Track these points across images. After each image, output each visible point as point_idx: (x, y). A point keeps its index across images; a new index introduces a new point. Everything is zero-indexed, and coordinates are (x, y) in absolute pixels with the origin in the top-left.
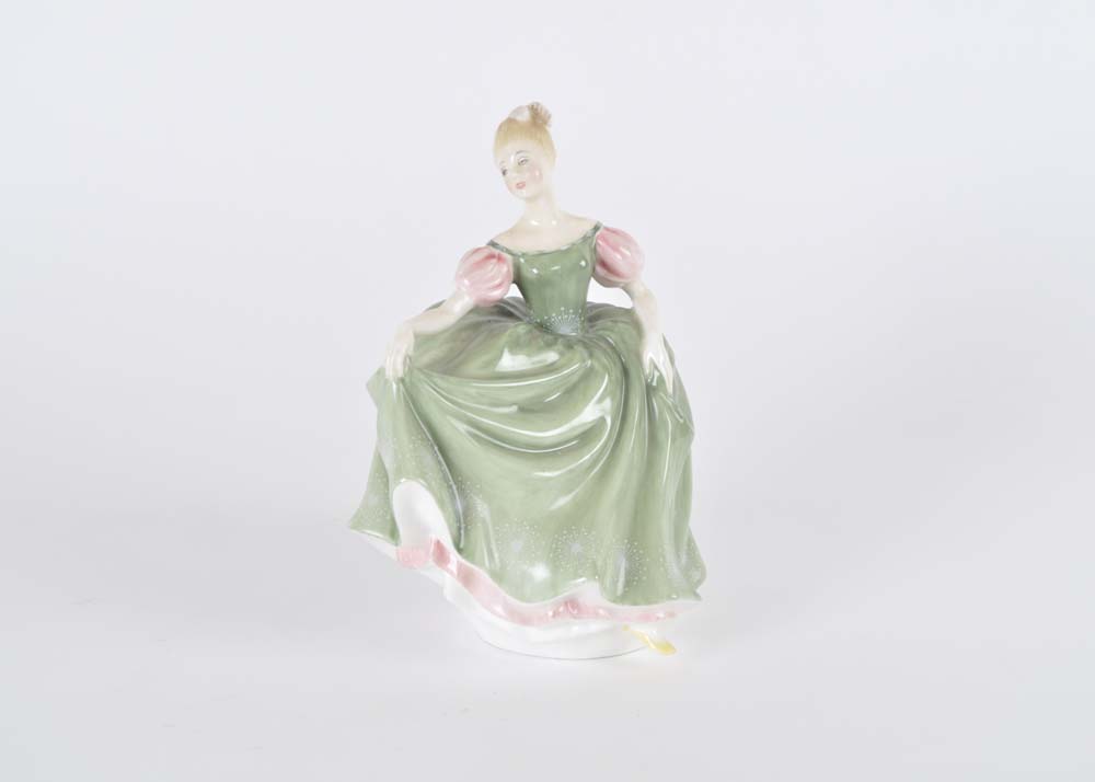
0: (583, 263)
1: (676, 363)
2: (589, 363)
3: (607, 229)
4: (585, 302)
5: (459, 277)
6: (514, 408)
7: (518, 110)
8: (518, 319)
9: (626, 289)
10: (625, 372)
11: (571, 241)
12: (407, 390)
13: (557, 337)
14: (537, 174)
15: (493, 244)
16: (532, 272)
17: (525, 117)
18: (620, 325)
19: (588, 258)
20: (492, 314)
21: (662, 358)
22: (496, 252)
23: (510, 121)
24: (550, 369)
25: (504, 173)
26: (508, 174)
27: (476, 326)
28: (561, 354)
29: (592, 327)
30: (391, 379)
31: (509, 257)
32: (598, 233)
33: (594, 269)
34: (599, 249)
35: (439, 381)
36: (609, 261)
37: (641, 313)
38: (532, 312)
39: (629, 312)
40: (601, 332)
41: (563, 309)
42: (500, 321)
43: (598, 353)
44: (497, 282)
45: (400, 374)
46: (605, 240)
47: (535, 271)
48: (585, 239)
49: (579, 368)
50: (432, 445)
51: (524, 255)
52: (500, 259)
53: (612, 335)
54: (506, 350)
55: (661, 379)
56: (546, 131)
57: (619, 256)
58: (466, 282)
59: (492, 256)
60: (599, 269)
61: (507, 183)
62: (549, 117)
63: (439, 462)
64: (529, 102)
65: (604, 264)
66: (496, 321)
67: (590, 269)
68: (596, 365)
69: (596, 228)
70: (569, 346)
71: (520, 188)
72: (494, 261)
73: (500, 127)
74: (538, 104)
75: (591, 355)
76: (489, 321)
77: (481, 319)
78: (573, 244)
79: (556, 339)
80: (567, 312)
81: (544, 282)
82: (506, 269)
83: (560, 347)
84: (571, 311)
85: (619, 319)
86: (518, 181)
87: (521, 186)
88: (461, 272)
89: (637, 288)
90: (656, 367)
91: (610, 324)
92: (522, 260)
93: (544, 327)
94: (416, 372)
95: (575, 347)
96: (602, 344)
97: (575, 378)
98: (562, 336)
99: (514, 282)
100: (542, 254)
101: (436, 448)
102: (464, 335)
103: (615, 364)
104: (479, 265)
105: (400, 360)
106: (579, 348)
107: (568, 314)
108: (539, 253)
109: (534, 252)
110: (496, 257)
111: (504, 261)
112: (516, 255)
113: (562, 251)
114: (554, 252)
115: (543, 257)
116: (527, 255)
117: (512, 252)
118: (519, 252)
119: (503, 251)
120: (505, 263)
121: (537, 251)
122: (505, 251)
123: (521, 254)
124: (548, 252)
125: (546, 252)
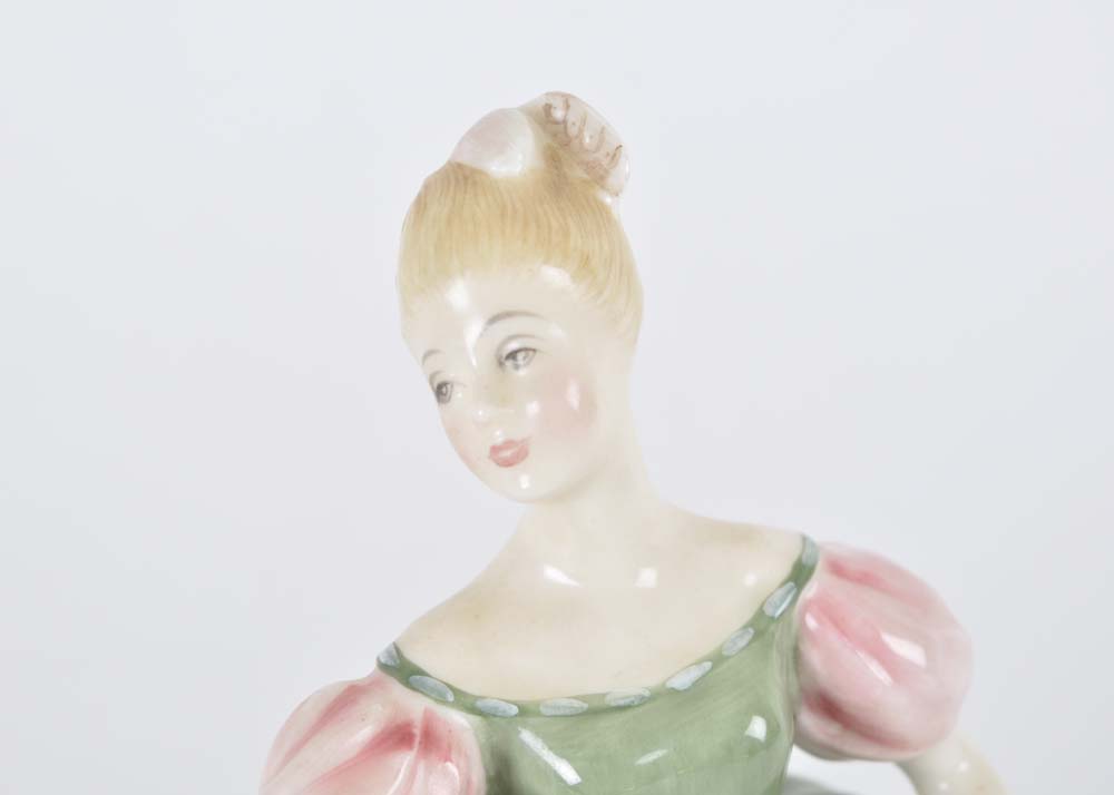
0: (760, 728)
3: (837, 569)
7: (489, 131)
11: (708, 648)
14: (573, 397)
15: (400, 669)
17: (517, 161)
22: (416, 706)
23: (459, 179)
25: (441, 391)
26: (458, 395)
32: (810, 591)
34: (814, 658)
36: (848, 696)
46: (831, 615)
48: (761, 626)
51: (526, 712)
52: (430, 740)
56: (603, 213)
59: (398, 736)
61: (454, 433)
62: (615, 155)
64: (532, 92)
69: (800, 574)
71: (507, 463)
73: (421, 204)
74: (567, 101)
78: (718, 659)
86: (499, 437)
87: (509, 455)
92: (522, 735)
100: (598, 711)
108: (586, 706)
109: (565, 702)
110: (417, 740)
111: (450, 749)
112: (495, 716)
113: (674, 692)
114: (643, 701)
115: (604, 723)
116: (539, 714)
117: (479, 704)
118: (508, 701)
119: (444, 702)
120: (454, 756)
121: (576, 698)
122: (451, 698)
123: (514, 710)
124: (622, 703)
125: (613, 704)
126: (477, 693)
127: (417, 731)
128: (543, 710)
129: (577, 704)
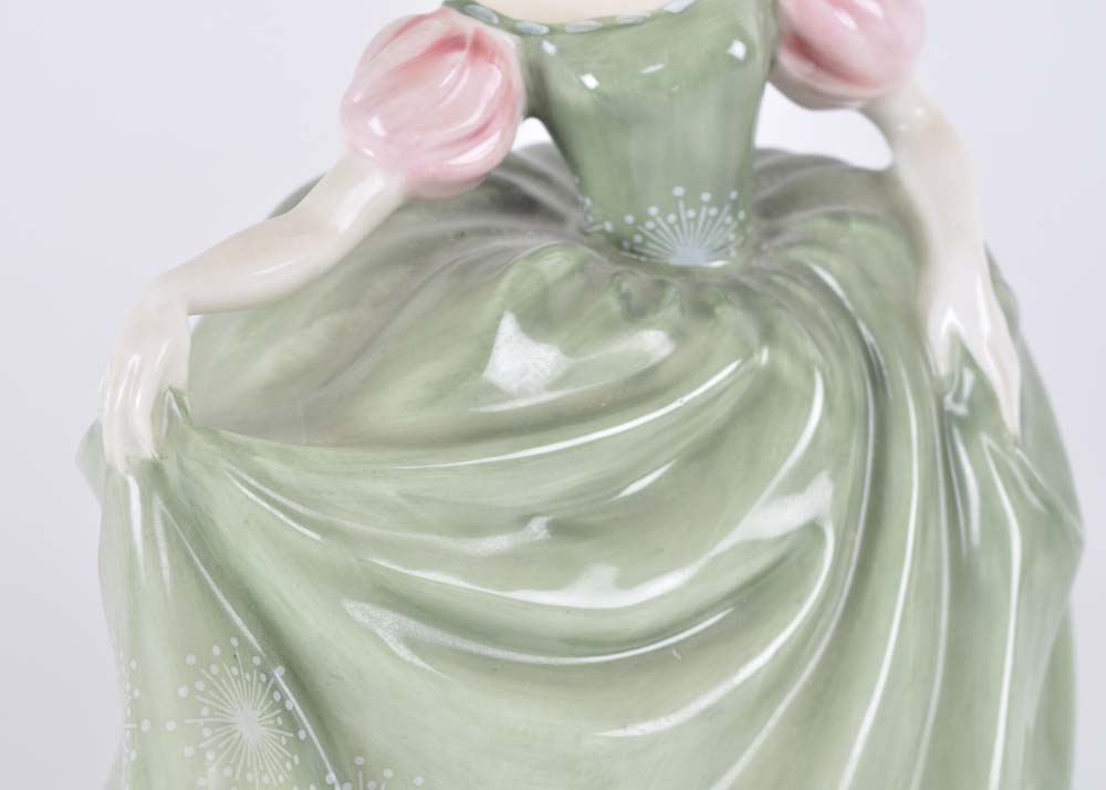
0: (738, 50)
1: (1025, 326)
2: (764, 357)
4: (751, 152)
5: (354, 112)
6: (537, 528)
8: (553, 217)
9: (872, 113)
10: (877, 377)
12: (169, 501)
13: (663, 276)
16: (581, 86)
18: (856, 227)
19: (754, 33)
20: (473, 207)
21: (985, 326)
22: (468, 27)
24: (642, 389)
27: (417, 254)
28: (678, 335)
29: (772, 234)
30: (120, 466)
31: (507, 42)
33: (773, 63)
35: (273, 466)
36: (817, 36)
37: (918, 186)
38: (588, 202)
39: (880, 182)
40: (798, 254)
41: (679, 191)
42: (499, 232)
43: (787, 324)
44: (473, 120)
45: (148, 451)
47: (591, 81)
49: (735, 379)
50: (264, 669)
51: (554, 31)
52: (478, 48)
53: (834, 263)
54: (508, 326)
55: (984, 398)
57: (846, 20)
58: (375, 125)
59: (452, 43)
60: (790, 63)
63: (289, 716)
65: (802, 46)
66: (486, 232)
67: (760, 57)
68: (786, 365)
70: (703, 310)
72: (460, 57)
75: (768, 334)
76: (462, 235)
77: (434, 227)
79: (662, 284)
80: (692, 201)
81: (617, 116)
82: (501, 78)
83: (671, 312)
84: (706, 197)
85: (849, 207)
88: (357, 98)
89: (907, 109)
90: (968, 359)
91: (823, 226)
92: (549, 48)
93: (624, 248)
94: (197, 440)
95: (718, 310)
96: (804, 294)
97: (722, 410)
98: (683, 272)
99: (531, 113)
100: (609, 27)
101: (279, 672)
102: (381, 284)
103: (843, 354)
104: (413, 71)
105: (141, 403)
106: (731, 315)
107: (698, 205)
108: (600, 24)
109: (585, 23)
110: (468, 45)
111: (493, 54)
112: (530, 34)
113: (670, 14)
114: (645, 20)
115: (613, 36)
116: (563, 32)
117: (519, 26)
118: (541, 24)
119: (490, 23)
120: (497, 60)
121: (594, 19)
122: (496, 20)
123: (545, 30)
124: (628, 21)
125: (622, 22)
126: (518, 18)
127: (469, 41)
128: (568, 29)
129: (593, 23)
